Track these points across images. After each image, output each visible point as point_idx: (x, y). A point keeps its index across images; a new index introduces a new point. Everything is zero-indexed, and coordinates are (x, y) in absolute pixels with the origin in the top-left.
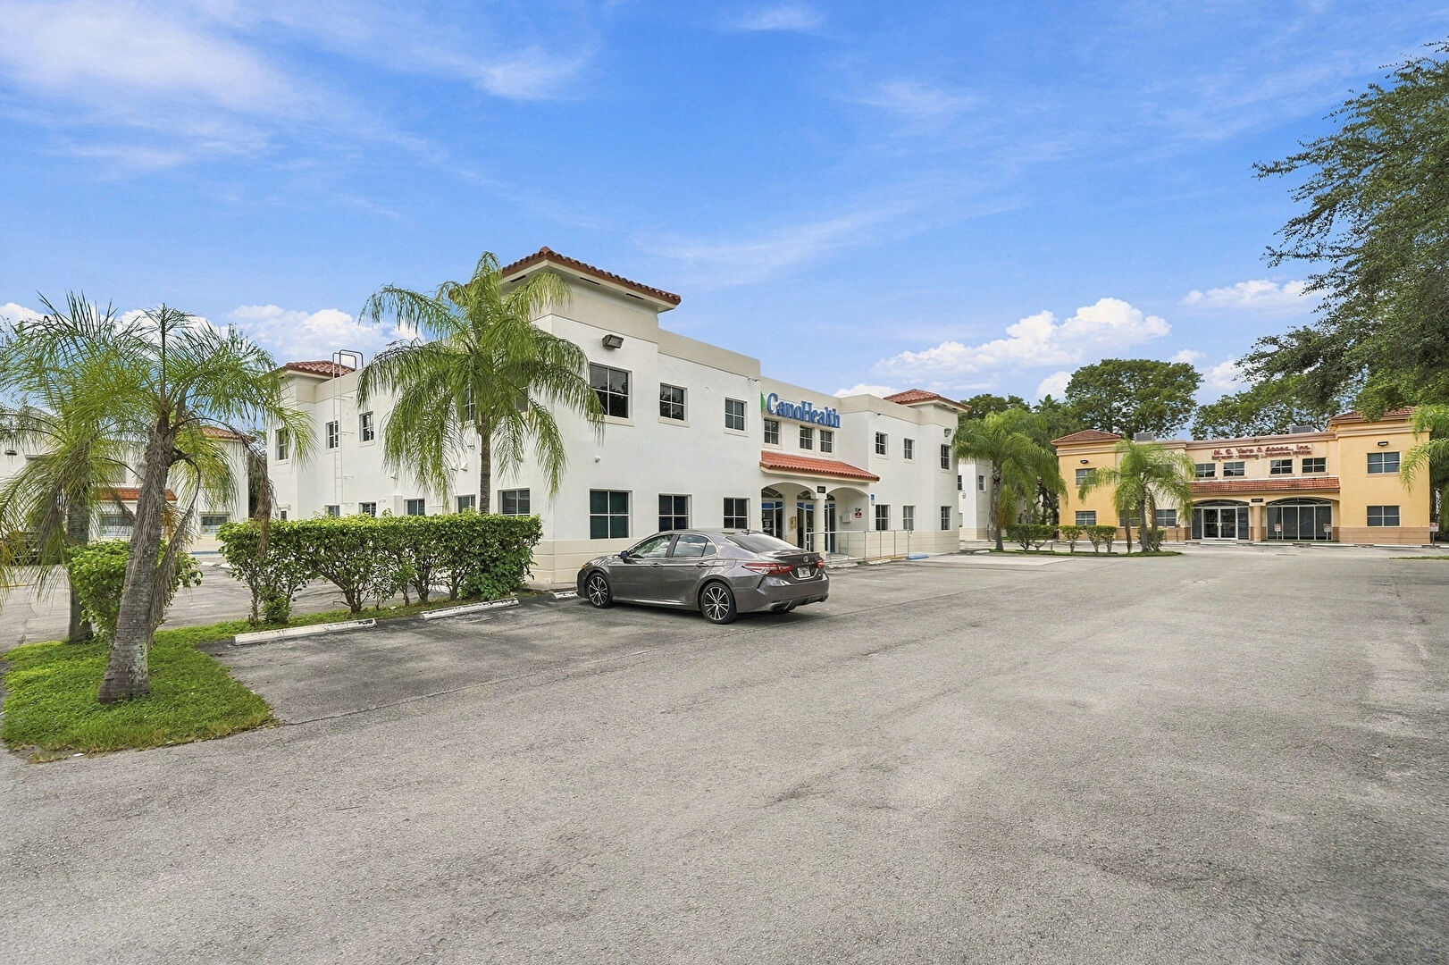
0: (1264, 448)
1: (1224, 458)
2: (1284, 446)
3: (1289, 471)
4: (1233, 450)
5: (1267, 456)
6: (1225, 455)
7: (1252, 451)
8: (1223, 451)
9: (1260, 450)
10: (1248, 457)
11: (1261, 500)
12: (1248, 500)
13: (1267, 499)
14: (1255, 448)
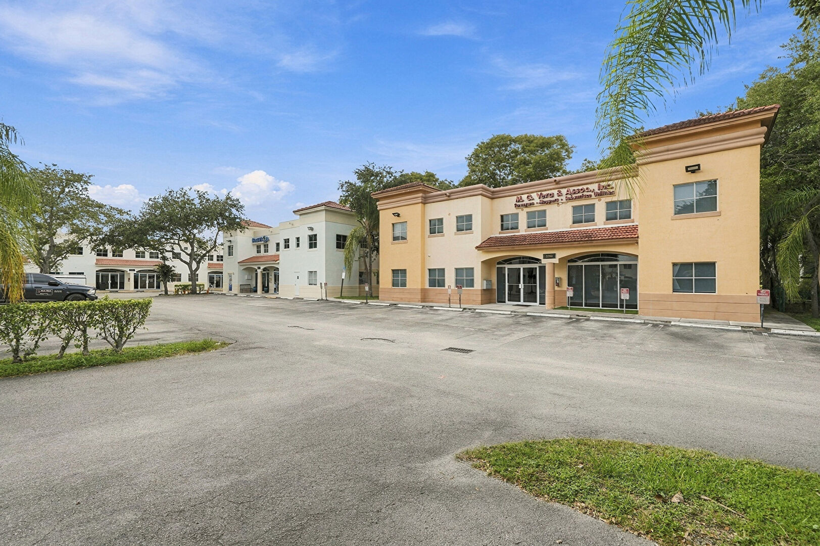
0: (564, 191)
1: (526, 206)
2: (585, 187)
3: (592, 220)
4: (534, 195)
5: (568, 200)
6: (526, 201)
7: (552, 195)
8: (524, 197)
9: (560, 194)
10: (550, 202)
11: (554, 256)
12: (539, 255)
13: (561, 254)
14: (555, 192)
